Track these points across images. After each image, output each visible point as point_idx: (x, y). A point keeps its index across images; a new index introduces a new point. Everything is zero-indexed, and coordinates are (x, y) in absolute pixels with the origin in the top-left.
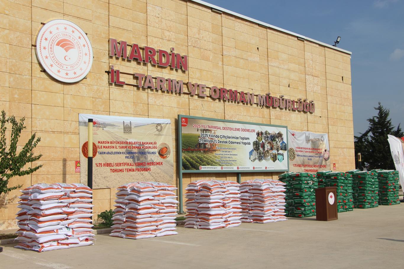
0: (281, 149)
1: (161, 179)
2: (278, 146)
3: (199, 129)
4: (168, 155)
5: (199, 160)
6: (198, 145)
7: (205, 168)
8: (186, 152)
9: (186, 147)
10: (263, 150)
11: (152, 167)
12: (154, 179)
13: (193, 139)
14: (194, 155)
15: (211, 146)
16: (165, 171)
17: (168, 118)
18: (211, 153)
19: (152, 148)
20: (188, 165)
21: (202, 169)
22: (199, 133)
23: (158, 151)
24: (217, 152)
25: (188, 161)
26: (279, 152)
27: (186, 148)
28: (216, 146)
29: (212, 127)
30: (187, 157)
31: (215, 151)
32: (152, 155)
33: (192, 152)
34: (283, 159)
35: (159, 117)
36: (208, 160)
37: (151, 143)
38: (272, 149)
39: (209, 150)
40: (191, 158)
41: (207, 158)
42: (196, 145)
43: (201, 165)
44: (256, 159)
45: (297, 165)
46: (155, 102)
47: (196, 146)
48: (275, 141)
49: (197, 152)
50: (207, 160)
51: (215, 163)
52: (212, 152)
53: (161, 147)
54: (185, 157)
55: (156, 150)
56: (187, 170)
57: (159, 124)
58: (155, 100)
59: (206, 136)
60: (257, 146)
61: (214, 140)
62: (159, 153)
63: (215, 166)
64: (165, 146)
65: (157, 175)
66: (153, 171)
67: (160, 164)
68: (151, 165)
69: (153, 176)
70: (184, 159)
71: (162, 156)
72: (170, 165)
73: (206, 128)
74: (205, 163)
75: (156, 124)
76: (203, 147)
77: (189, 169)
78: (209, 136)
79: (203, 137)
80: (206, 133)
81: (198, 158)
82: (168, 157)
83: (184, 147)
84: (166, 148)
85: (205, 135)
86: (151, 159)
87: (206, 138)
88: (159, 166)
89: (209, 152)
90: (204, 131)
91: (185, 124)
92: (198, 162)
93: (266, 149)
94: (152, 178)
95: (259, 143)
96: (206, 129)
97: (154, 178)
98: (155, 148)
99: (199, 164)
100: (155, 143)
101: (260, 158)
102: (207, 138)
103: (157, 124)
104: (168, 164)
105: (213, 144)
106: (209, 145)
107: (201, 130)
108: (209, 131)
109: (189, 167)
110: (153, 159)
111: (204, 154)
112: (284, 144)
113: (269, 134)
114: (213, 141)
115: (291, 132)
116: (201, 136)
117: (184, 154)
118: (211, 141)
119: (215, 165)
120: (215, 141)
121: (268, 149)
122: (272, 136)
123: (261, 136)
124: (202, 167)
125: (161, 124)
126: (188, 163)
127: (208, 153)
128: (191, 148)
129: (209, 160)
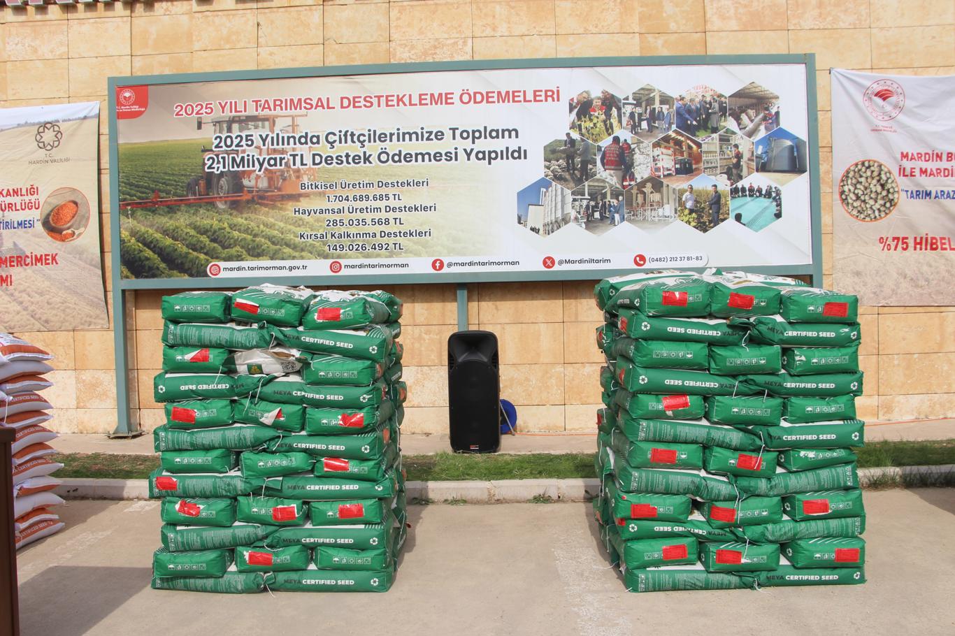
0: (763, 168)
1: (54, 312)
2: (739, 156)
3: (206, 118)
4: (82, 230)
5: (204, 239)
6: (202, 183)
7: (239, 269)
8: (139, 213)
9: (139, 194)
10: (624, 179)
11: (17, 273)
12: (25, 313)
13: (174, 161)
14: (182, 221)
15: (270, 180)
16: (67, 284)
17: (88, 97)
18: (273, 207)
19: (19, 207)
20: (147, 259)
21: (223, 275)
22: (209, 134)
23: (43, 217)
24: (304, 204)
25: (148, 244)
26: (745, 183)
27: (140, 198)
28: (298, 177)
29: (278, 103)
30: (143, 229)
31: (295, 197)
32: (21, 231)
33: (172, 209)
34: (778, 215)
35: (50, 100)
36: (255, 236)
37: (16, 192)
38: (687, 168)
39: (262, 198)
40: (165, 232)
41: (247, 231)
42: (189, 184)
43: (217, 258)
44: (565, 220)
45: (911, 242)
46: (35, 51)
47: (190, 187)
48: (715, 130)
49: (197, 211)
50: (249, 237)
51: (295, 247)
52: (279, 204)
53: (56, 201)
54: (133, 233)
55: (35, 215)
56: (146, 277)
57: (48, 126)
58: (33, 44)
59: (244, 143)
60: (578, 160)
61: (287, 157)
62: (45, 223)
63: (294, 258)
64: (72, 198)
65: (37, 298)
66: (20, 284)
67: (46, 259)
68: (15, 264)
69: (21, 303)
70: (133, 240)
71: (57, 236)
72: (86, 262)
73: (243, 113)
74: (238, 248)
75: (34, 124)
76: (226, 187)
77: (154, 276)
78: (258, 141)
79: (224, 148)
80: (241, 130)
81: (204, 232)
82: (80, 235)
83: (131, 196)
84: (76, 203)
85: (236, 141)
86: (15, 244)
87: (244, 151)
88: (44, 267)
89: (261, 204)
90: (235, 126)
91: (136, 108)
92: (202, 248)
93: (642, 171)
94: (19, 308)
95: (587, 149)
96: (247, 114)
97: (26, 309)
98: (29, 206)
99: (206, 254)
100: (33, 191)
101: (597, 215)
102: (251, 151)
103: (37, 124)
104: (80, 259)
105: (282, 171)
106: (258, 177)
107: (217, 123)
108: (260, 123)
109: (158, 268)
110: (21, 244)
111: (235, 213)
112: (788, 143)
113: (665, 100)
114: (281, 159)
115: (867, 83)
116: (217, 147)
117: (130, 220)
118: (272, 162)
119: (297, 254)
120: (298, 159)
121: (658, 169)
122: (689, 111)
123: (603, 117)
124: (222, 264)
125: (58, 121)
126: (148, 253)
127: (255, 211)
128: (163, 195)
129: (258, 239)
